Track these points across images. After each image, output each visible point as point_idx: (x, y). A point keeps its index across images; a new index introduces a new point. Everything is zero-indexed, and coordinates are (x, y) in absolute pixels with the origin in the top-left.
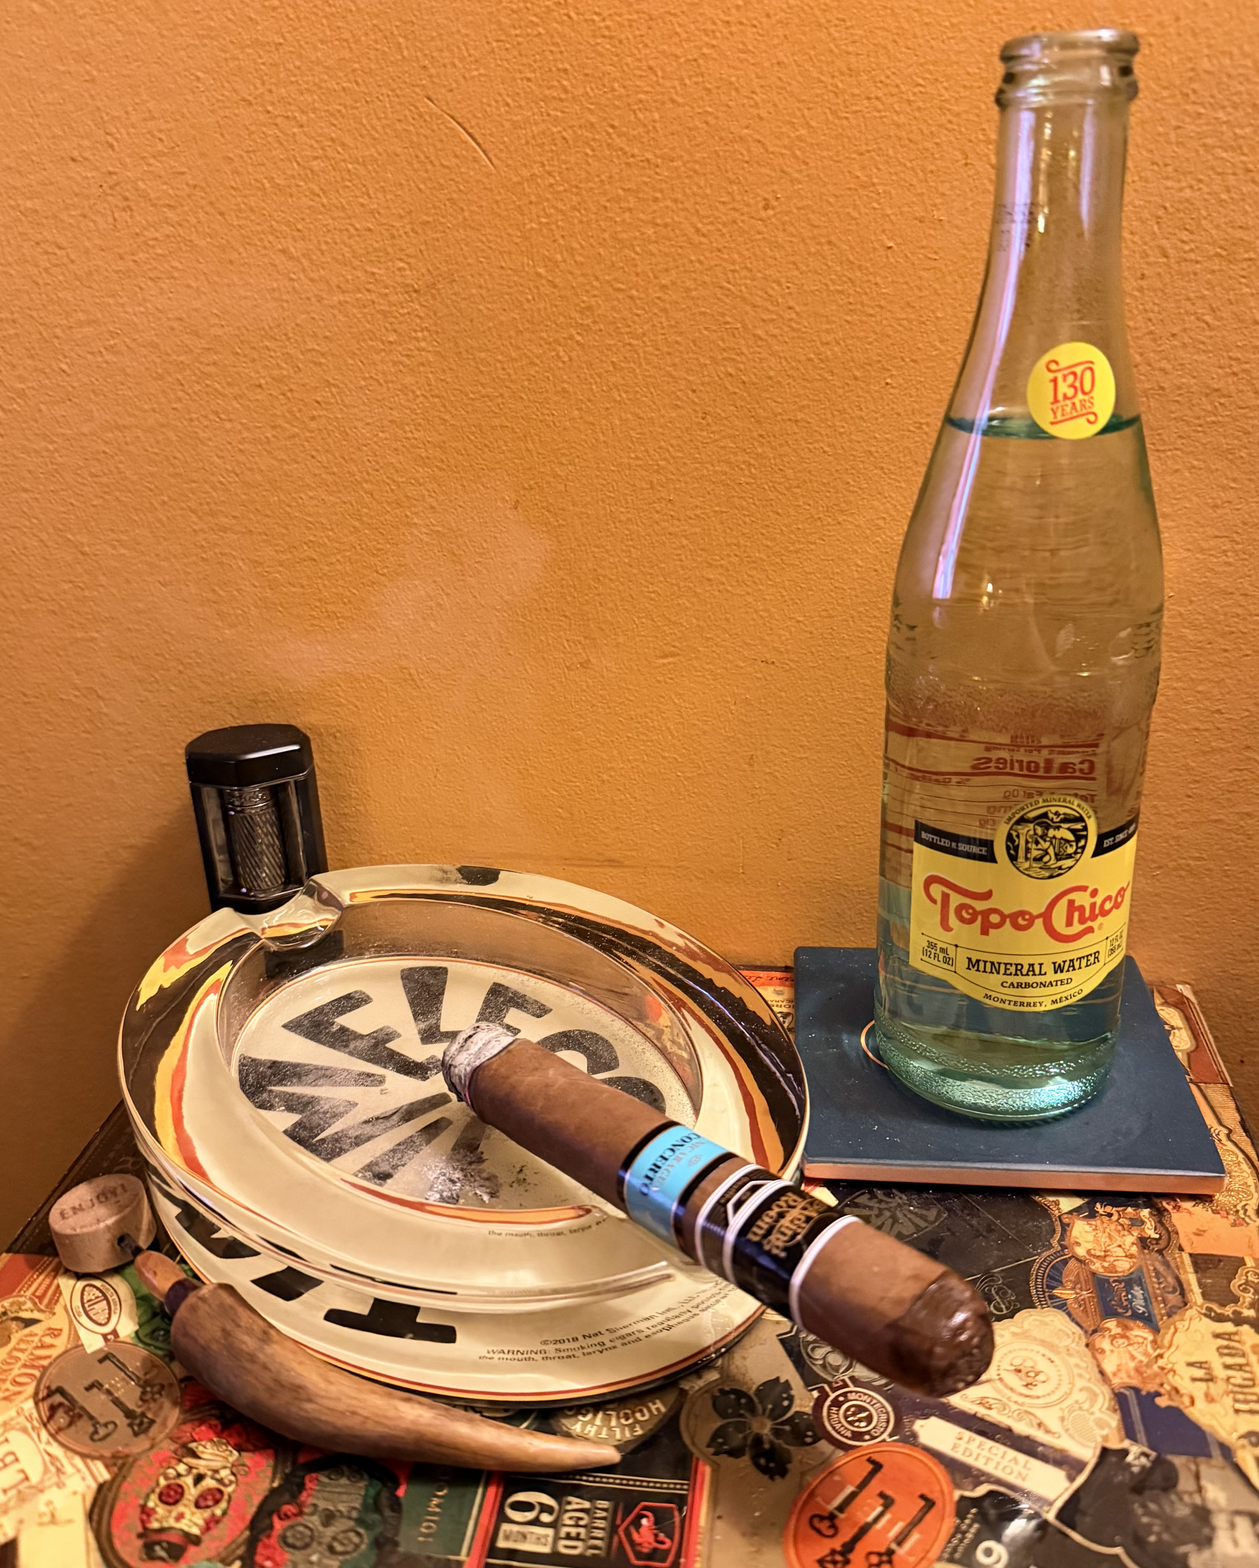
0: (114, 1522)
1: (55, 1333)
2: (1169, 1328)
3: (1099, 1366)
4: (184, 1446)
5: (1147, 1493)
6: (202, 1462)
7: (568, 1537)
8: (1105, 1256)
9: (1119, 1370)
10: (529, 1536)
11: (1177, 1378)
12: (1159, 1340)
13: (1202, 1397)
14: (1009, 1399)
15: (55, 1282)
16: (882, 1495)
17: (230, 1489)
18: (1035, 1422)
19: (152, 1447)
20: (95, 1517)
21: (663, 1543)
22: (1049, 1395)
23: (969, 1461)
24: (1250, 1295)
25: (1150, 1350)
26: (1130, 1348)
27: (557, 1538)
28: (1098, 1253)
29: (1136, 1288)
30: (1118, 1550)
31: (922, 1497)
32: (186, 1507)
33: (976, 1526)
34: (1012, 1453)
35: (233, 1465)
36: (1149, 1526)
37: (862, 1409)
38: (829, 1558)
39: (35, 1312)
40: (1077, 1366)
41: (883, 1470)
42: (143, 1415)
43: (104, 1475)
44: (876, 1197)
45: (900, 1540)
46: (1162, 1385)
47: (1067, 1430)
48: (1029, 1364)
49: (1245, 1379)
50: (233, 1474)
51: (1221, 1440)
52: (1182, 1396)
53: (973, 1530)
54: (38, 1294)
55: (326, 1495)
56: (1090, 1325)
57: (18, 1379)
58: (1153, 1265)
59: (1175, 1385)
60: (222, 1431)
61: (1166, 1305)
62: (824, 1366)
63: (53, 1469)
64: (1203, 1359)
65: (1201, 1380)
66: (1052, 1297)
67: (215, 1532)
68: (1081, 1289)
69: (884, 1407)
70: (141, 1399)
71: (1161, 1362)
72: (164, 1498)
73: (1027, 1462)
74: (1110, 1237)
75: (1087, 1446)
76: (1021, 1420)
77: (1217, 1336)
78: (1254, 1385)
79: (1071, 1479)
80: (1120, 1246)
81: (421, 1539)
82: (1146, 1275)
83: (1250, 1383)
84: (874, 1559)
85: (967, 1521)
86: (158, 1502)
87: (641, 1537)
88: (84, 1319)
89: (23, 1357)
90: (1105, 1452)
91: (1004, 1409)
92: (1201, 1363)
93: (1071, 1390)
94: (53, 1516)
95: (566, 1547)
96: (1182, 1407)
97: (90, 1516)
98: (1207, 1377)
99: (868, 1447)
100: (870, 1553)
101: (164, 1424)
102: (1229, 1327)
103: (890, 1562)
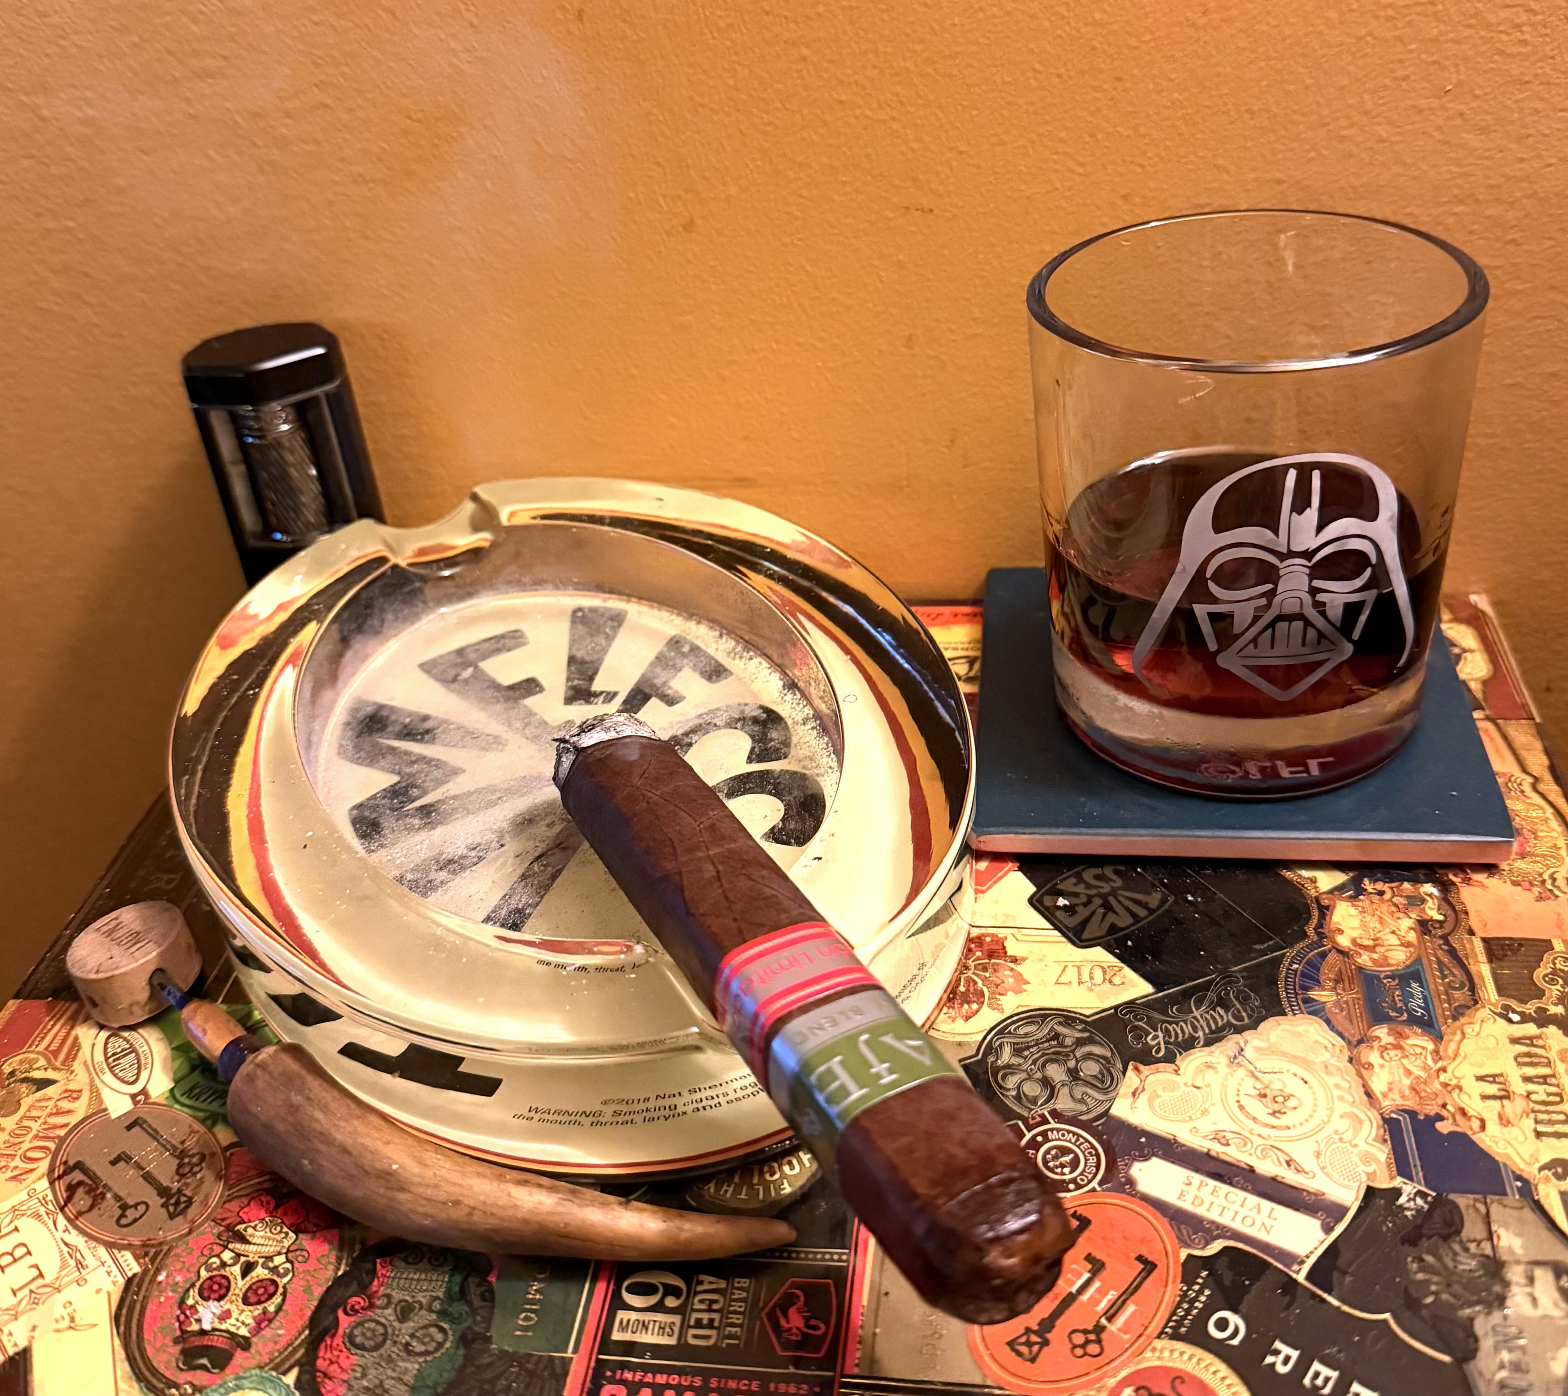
0: (145, 1326)
1: (73, 1095)
2: (1454, 1034)
3: (1364, 1086)
4: (230, 1228)
5: (1424, 1243)
6: (252, 1248)
7: (699, 1324)
8: (1374, 947)
9: (1390, 1090)
10: (651, 1327)
11: (1463, 1096)
12: (1441, 1049)
13: (1496, 1119)
14: (1251, 1131)
15: (73, 1033)
16: (1089, 1258)
17: (285, 1280)
18: (1283, 1158)
19: (190, 1232)
20: (123, 1319)
21: (816, 1328)
22: (1301, 1124)
23: (1201, 1211)
24: (1558, 987)
25: (1430, 1062)
26: (1405, 1061)
27: (684, 1327)
28: (1366, 942)
29: (1414, 985)
30: (1387, 1316)
31: (1140, 1258)
32: (233, 1304)
33: (1207, 1292)
34: (1253, 1200)
35: (288, 1251)
36: (1427, 1282)
37: (1064, 1151)
38: (1023, 1339)
39: (49, 1070)
40: (1337, 1086)
41: (1092, 1227)
42: (179, 1191)
43: (133, 1267)
44: (1085, 882)
45: (1111, 1314)
46: (1444, 1106)
47: (1323, 1169)
48: (1276, 1086)
49: (1549, 1094)
50: (288, 1260)
51: (1518, 1172)
52: (1469, 1118)
53: (1203, 1299)
54: (51, 1048)
55: (402, 1282)
56: (1354, 1034)
57: (29, 1154)
58: (1436, 956)
59: (1462, 1105)
60: (276, 1208)
61: (1450, 1005)
62: (1018, 1098)
63: (73, 1263)
64: (1498, 1072)
65: (1494, 1097)
66: (1308, 1001)
67: (267, 1333)
68: (1344, 990)
69: (1093, 1147)
70: (177, 1173)
71: (1443, 1077)
72: (206, 1294)
73: (1272, 1209)
74: (1381, 921)
75: (1349, 1188)
76: (1265, 1157)
77: (1515, 1041)
78: (1562, 1101)
79: (1328, 1229)
80: (1393, 932)
81: (518, 1333)
82: (1426, 967)
83: (1558, 1099)
84: (1079, 1339)
85: (1197, 1287)
86: (198, 1298)
87: (788, 1322)
88: (108, 1077)
89: (35, 1126)
90: (1371, 1192)
91: (1245, 1144)
92: (1494, 1076)
93: (1329, 1117)
94: (72, 1320)
95: (696, 1337)
96: (1469, 1133)
97: (117, 1319)
98: (1502, 1093)
99: (1074, 1198)
100: (1074, 1331)
101: (205, 1203)
102: (1531, 1029)
103: (1099, 1341)
